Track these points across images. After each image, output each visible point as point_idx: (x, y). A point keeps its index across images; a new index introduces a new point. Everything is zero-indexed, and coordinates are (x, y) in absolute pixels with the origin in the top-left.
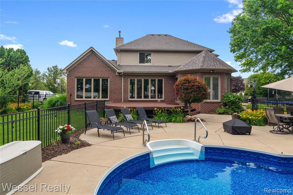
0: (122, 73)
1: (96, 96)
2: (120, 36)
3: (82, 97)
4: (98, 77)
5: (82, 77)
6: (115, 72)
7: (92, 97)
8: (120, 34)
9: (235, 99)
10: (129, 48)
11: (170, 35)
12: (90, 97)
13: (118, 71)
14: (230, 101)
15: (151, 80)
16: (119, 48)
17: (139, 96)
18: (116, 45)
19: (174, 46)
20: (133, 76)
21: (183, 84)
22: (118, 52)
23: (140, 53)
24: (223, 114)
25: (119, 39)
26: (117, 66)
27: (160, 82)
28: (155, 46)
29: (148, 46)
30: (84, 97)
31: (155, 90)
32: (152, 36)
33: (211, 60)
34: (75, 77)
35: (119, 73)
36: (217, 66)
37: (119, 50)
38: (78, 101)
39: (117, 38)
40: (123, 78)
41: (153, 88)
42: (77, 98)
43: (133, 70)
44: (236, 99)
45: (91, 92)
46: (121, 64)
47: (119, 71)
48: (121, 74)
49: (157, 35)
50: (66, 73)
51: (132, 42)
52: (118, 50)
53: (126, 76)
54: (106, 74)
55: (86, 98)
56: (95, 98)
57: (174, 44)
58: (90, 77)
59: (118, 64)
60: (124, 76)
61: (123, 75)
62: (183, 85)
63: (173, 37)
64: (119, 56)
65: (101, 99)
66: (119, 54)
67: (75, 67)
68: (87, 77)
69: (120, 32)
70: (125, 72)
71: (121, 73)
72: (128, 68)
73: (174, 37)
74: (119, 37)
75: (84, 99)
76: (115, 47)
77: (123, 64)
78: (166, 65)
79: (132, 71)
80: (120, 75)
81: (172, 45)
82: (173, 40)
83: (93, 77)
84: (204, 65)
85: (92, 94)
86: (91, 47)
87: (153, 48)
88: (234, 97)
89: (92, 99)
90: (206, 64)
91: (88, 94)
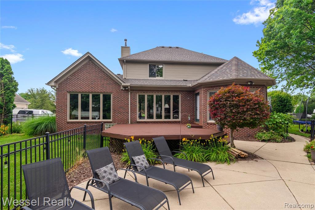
0: (129, 87)
1: (97, 116)
2: (126, 45)
3: (77, 118)
4: (98, 92)
5: (77, 92)
6: (120, 86)
7: (90, 117)
8: (126, 43)
9: (283, 120)
10: (137, 58)
11: (182, 48)
12: (88, 118)
13: (123, 84)
14: (275, 123)
15: (165, 95)
16: (124, 58)
17: (150, 116)
18: (122, 54)
19: (188, 57)
20: (143, 90)
21: (228, 98)
22: (124, 63)
23: (149, 65)
24: (269, 141)
25: (125, 49)
26: (123, 79)
27: (176, 98)
28: (167, 57)
29: (159, 57)
30: (79, 117)
31: (169, 109)
32: (163, 48)
33: (246, 69)
34: (68, 92)
35: (125, 87)
36: (256, 76)
37: (125, 61)
38: (72, 123)
39: (122, 47)
40: (129, 93)
41: (167, 106)
42: (70, 119)
43: (143, 84)
44: (286, 120)
45: (89, 111)
46: (127, 78)
47: (125, 84)
48: (127, 89)
49: (168, 47)
50: (55, 86)
51: (140, 53)
52: (123, 61)
53: (133, 90)
54: (108, 89)
55: (82, 118)
56: (95, 119)
57: (188, 56)
58: (86, 92)
59: (123, 78)
60: (131, 90)
61: (129, 90)
62: (228, 100)
63: (185, 49)
64: (125, 70)
65: (101, 120)
66: (125, 65)
67: (68, 78)
68: (83, 92)
69: (126, 40)
70: (131, 86)
71: (127, 87)
72: (136, 81)
73: (187, 50)
74: (124, 46)
75: (80, 120)
76: (120, 57)
77: (130, 78)
78: (180, 79)
79: (141, 84)
80: (125, 90)
81: (186, 57)
82: (186, 52)
83: (91, 92)
84: (239, 74)
85: (91, 114)
86: (88, 53)
87: (166, 59)
88: (282, 118)
89: (90, 120)
90: (241, 73)
91: (85, 114)
